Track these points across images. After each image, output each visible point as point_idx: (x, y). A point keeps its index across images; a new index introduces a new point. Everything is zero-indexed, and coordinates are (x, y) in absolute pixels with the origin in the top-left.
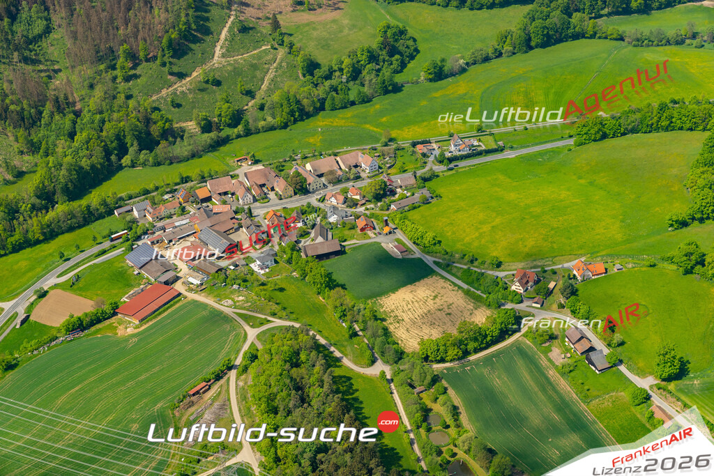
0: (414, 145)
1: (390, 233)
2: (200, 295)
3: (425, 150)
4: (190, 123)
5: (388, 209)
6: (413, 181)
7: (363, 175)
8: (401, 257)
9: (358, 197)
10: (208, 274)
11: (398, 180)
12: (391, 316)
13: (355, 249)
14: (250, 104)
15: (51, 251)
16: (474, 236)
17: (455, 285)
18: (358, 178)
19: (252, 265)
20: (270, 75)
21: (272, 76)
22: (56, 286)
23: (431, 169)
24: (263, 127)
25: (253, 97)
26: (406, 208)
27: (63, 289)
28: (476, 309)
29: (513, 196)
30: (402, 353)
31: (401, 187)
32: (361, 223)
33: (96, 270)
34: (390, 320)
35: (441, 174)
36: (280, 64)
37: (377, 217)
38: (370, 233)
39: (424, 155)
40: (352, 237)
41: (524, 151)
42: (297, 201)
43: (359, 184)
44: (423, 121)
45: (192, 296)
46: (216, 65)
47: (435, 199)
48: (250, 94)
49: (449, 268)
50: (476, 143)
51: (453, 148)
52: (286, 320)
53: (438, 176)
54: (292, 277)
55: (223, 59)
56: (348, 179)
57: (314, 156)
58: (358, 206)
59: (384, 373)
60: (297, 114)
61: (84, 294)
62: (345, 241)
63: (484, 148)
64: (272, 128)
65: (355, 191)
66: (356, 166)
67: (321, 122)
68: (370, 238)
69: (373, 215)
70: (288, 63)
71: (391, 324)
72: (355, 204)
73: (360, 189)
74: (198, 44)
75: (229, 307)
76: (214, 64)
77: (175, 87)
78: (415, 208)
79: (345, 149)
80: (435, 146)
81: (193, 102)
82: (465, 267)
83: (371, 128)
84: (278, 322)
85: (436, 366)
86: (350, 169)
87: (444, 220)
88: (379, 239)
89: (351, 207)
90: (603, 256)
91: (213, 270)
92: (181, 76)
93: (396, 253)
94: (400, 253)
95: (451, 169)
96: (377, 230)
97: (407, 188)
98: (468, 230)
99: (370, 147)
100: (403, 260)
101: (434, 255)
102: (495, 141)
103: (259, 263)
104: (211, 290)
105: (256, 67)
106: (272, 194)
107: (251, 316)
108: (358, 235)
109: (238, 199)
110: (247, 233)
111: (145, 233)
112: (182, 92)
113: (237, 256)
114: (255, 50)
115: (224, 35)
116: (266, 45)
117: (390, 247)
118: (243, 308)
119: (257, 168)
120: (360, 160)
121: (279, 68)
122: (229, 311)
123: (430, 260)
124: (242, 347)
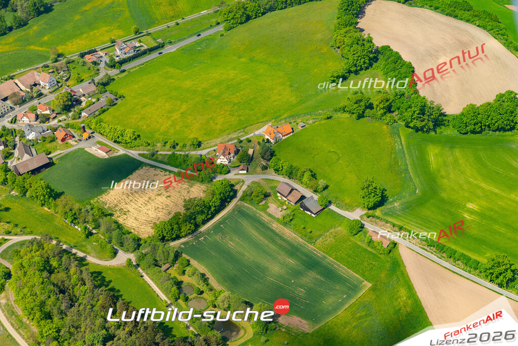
0: (82, 55)
1: (90, 138)
3: (94, 59)
5: (80, 117)
6: (93, 88)
7: (43, 91)
9: (48, 112)
11: (80, 90)
12: (116, 210)
13: (61, 158)
16: (167, 125)
17: (166, 170)
18: (40, 95)
23: (107, 74)
26: (97, 113)
28: (191, 187)
29: (188, 84)
30: (139, 239)
31: (84, 95)
32: (60, 134)
34: (117, 214)
35: (116, 77)
37: (73, 127)
38: (71, 142)
39: (95, 63)
40: (55, 149)
41: (182, 44)
43: (43, 100)
44: (82, 34)
47: (119, 100)
49: (154, 157)
50: (137, 44)
51: (118, 52)
52: (21, 235)
53: (113, 80)
54: (12, 195)
56: (32, 98)
58: (50, 120)
59: (130, 260)
62: (50, 153)
63: (146, 47)
65: (44, 108)
66: (35, 85)
68: (73, 146)
69: (68, 125)
71: (119, 217)
72: (47, 119)
73: (48, 104)
78: (104, 111)
80: (101, 53)
82: (170, 153)
83: (36, 48)
84: (16, 239)
85: (172, 244)
86: (32, 89)
87: (135, 116)
89: (44, 122)
93: (102, 154)
94: (105, 154)
95: (124, 71)
96: (77, 138)
97: (90, 95)
98: (160, 120)
99: (41, 65)
100: (110, 159)
101: (138, 148)
102: (154, 40)
108: (61, 145)
117: (94, 150)
120: (37, 79)
123: (135, 153)
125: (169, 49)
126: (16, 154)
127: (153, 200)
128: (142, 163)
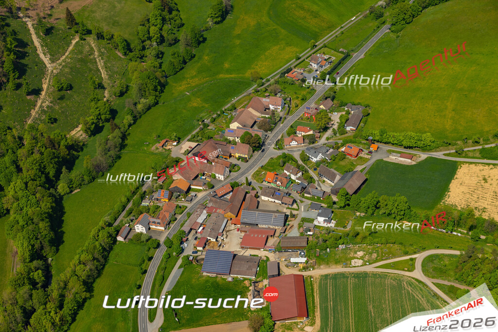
0: (283, 74)
1: (378, 148)
2: (319, 268)
3: (300, 76)
4: (73, 133)
6: (330, 102)
8: (414, 163)
9: (311, 132)
10: (300, 248)
11: (322, 106)
12: (472, 210)
14: (106, 95)
16: (449, 123)
18: (281, 118)
19: (316, 223)
20: (100, 64)
21: (102, 64)
22: (163, 329)
24: (143, 110)
25: (103, 88)
27: (176, 329)
31: (326, 111)
32: (351, 151)
34: (476, 213)
36: (99, 51)
37: (353, 141)
38: (365, 156)
39: (304, 80)
40: (353, 165)
41: (364, 50)
42: (261, 156)
45: (316, 273)
46: (54, 71)
48: (101, 86)
52: (419, 252)
54: (360, 216)
55: (55, 64)
56: (276, 123)
57: (219, 115)
58: (318, 139)
60: (159, 88)
63: (334, 58)
64: (149, 108)
65: (305, 129)
66: (266, 110)
68: (369, 160)
69: (347, 141)
70: (105, 48)
74: (27, 58)
75: (364, 265)
76: (52, 71)
77: (39, 104)
78: (366, 122)
79: (234, 100)
81: (63, 112)
83: (227, 76)
84: (420, 257)
88: (376, 157)
91: (304, 244)
92: (37, 92)
93: (407, 161)
96: (367, 152)
97: (332, 110)
99: (251, 90)
102: (335, 51)
103: (323, 219)
104: (323, 260)
105: (84, 61)
106: (233, 161)
107: (394, 263)
108: (356, 161)
109: (215, 177)
110: (273, 200)
111: (182, 243)
112: (48, 107)
113: (295, 223)
114: (69, 46)
115: (36, 42)
116: (74, 39)
117: (394, 158)
118: (376, 261)
119: (187, 145)
120: (266, 104)
121: (101, 55)
122: (369, 269)
123: (439, 155)
124: (432, 291)
125: (358, 56)
126: (316, 178)
128: (456, 162)
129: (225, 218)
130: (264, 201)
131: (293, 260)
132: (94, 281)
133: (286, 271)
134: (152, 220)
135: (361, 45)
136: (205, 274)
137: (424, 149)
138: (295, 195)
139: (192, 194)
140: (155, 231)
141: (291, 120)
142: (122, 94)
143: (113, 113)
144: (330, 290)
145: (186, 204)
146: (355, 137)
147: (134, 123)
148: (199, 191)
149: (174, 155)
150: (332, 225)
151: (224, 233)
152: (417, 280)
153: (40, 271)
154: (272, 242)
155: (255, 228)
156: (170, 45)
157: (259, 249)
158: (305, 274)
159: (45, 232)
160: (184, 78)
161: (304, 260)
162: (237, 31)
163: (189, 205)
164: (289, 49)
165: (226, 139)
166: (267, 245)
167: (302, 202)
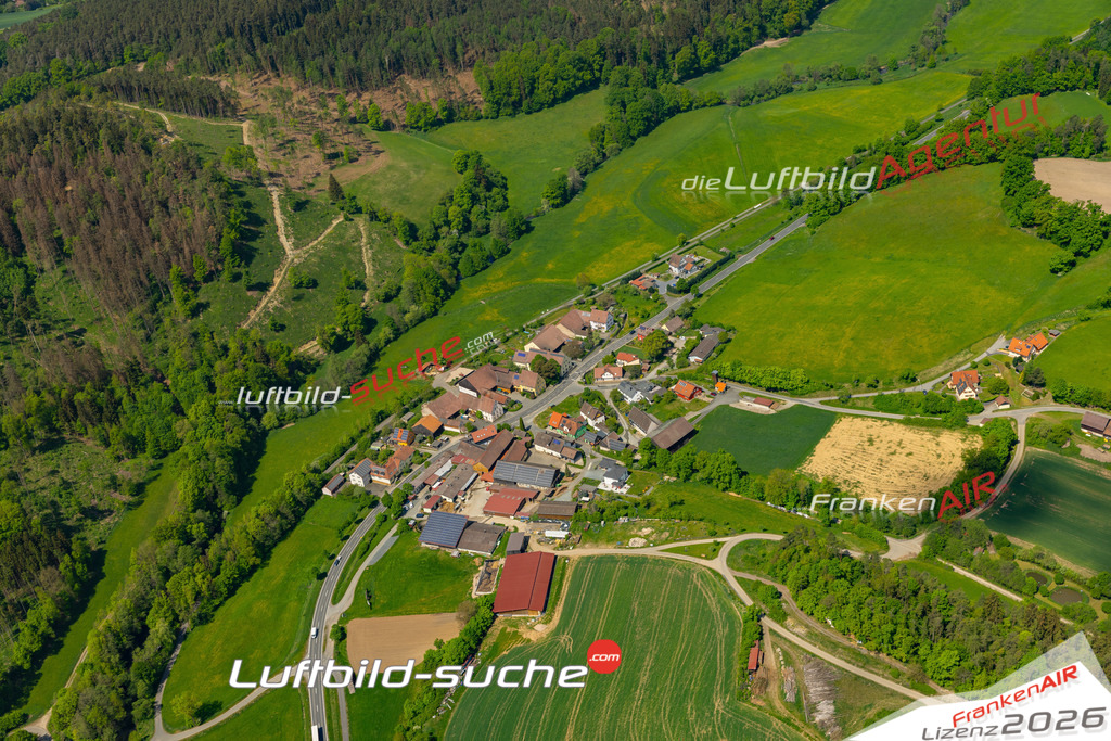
0: (626, 280)
1: (726, 389)
2: (582, 547)
3: (646, 284)
4: (307, 347)
5: (689, 364)
6: (679, 322)
7: (605, 335)
8: (773, 412)
9: (637, 362)
10: (565, 518)
11: (661, 327)
12: (839, 484)
13: (704, 423)
14: (366, 298)
15: (283, 574)
16: (841, 357)
17: (882, 419)
18: (602, 341)
19: (601, 487)
20: (367, 256)
21: (370, 255)
22: (347, 616)
23: (679, 303)
24: (411, 321)
25: (364, 288)
26: (714, 355)
27: (363, 616)
28: (938, 436)
29: (823, 300)
31: (670, 334)
32: (684, 389)
33: (382, 574)
34: (843, 489)
35: (695, 305)
36: (369, 237)
37: (692, 377)
38: (704, 398)
39: (652, 290)
40: (684, 411)
41: (759, 250)
42: (557, 393)
45: (575, 553)
46: (296, 260)
48: (359, 285)
49: (849, 404)
50: (695, 259)
51: (675, 271)
52: (733, 534)
53: (694, 308)
54: (668, 482)
55: (299, 251)
56: (592, 348)
57: (516, 333)
58: (645, 372)
60: (442, 291)
61: (400, 610)
63: (708, 262)
64: (422, 319)
65: (628, 356)
66: (585, 328)
67: (473, 293)
68: (708, 404)
70: (379, 235)
71: (850, 492)
72: (637, 372)
74: (259, 240)
75: (646, 546)
76: (293, 260)
77: (263, 304)
78: (722, 351)
79: (544, 315)
80: (651, 276)
81: (296, 317)
83: (546, 280)
84: (731, 542)
86: (591, 334)
87: (778, 352)
88: (720, 401)
89: (637, 377)
90: (1023, 327)
91: (571, 512)
92: (263, 287)
93: (763, 409)
94: (767, 408)
95: (701, 296)
96: (708, 392)
97: (679, 333)
98: (824, 352)
99: (573, 301)
100: (781, 414)
101: (813, 394)
102: (714, 250)
103: (612, 480)
104: (592, 536)
105: (344, 249)
106: (514, 396)
107: (689, 547)
108: (689, 405)
109: (481, 417)
110: (550, 451)
111: (406, 501)
112: (276, 308)
113: (570, 484)
114: (326, 228)
115: (279, 219)
116: (336, 218)
117: (746, 404)
118: (667, 541)
119: (458, 372)
120: (585, 320)
121: (371, 242)
122: (652, 552)
123: (813, 402)
124: (730, 587)
125: (747, 260)
126: (625, 426)
127: (887, 462)
128: (835, 413)
129: (474, 471)
130: (539, 452)
131: (549, 533)
132: (275, 545)
133: (534, 547)
134: (374, 468)
135: (756, 244)
136: (423, 545)
137: (793, 392)
138: (587, 447)
139: (444, 437)
140: (378, 485)
141: (617, 344)
142: (388, 298)
143: (369, 324)
144: (588, 576)
145: (430, 452)
146: (700, 371)
147: (396, 339)
148: (455, 434)
149: (435, 385)
150: (624, 491)
151: (468, 492)
152: (714, 571)
153: (202, 524)
154: (529, 507)
155: (513, 488)
156: (479, 235)
157: (508, 516)
158: (558, 553)
159: (222, 473)
160: (485, 280)
161: (563, 534)
162: (581, 219)
163: (435, 453)
164: (647, 246)
165: (513, 365)
166: (522, 511)
167: (593, 457)
